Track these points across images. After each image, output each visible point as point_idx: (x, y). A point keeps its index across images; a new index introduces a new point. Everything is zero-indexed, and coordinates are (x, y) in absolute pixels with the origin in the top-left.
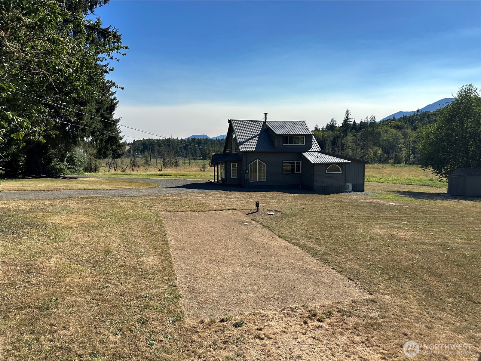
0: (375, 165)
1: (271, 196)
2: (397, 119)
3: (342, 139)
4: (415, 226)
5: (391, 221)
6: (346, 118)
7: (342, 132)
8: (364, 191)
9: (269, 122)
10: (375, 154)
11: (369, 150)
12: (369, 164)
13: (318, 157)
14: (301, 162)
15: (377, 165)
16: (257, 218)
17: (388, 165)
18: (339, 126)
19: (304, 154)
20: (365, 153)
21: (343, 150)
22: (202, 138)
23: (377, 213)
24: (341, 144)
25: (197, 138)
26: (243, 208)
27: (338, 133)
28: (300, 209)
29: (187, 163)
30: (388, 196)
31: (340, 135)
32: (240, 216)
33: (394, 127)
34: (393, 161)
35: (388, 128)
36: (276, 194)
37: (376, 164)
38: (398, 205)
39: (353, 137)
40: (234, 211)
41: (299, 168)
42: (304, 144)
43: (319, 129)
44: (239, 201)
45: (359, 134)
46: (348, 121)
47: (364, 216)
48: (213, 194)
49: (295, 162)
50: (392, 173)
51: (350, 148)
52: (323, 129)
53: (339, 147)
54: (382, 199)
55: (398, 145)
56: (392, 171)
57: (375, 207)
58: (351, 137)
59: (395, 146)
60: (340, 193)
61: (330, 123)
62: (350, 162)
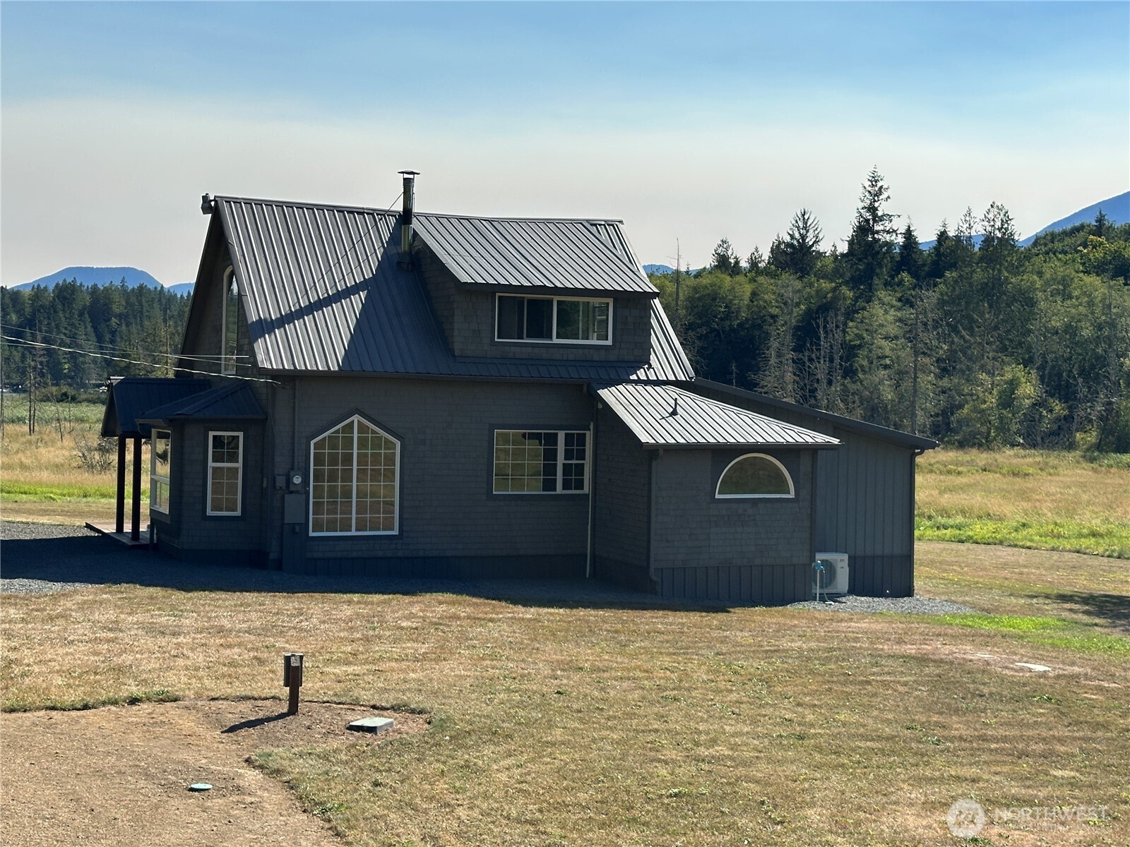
0: (1008, 456)
1: (410, 617)
2: (1117, 225)
3: (850, 314)
4: (1113, 791)
5: (997, 763)
6: (868, 216)
7: (846, 283)
8: (908, 592)
9: (427, 216)
10: (1008, 400)
11: (976, 379)
12: (974, 451)
13: (674, 413)
14: (589, 436)
15: (1016, 456)
16: (279, 754)
17: (1071, 456)
18: (834, 254)
19: (604, 393)
20: (960, 394)
21: (850, 373)
22: (117, 283)
23: (935, 718)
24: (844, 345)
25: (88, 284)
26: (224, 689)
27: (826, 285)
28: (537, 698)
29: (20, 420)
30: (1025, 624)
31: (835, 299)
32: (187, 740)
33: (1099, 269)
34: (1092, 437)
35: (1070, 271)
36: (444, 607)
37: (1009, 452)
38: (1058, 677)
39: (900, 309)
40: (160, 708)
41: (580, 468)
42: (609, 342)
43: (737, 263)
44: (212, 651)
45: (930, 297)
46: (877, 228)
47: (864, 737)
48: (81, 607)
49: (561, 436)
50: (1085, 497)
51: (886, 367)
52: (754, 263)
53: (831, 360)
54: (987, 640)
55: (1119, 357)
56: (1083, 486)
57: (939, 682)
58: (892, 312)
59: (1102, 361)
60: (783, 603)
61: (792, 237)
62: (836, 441)
